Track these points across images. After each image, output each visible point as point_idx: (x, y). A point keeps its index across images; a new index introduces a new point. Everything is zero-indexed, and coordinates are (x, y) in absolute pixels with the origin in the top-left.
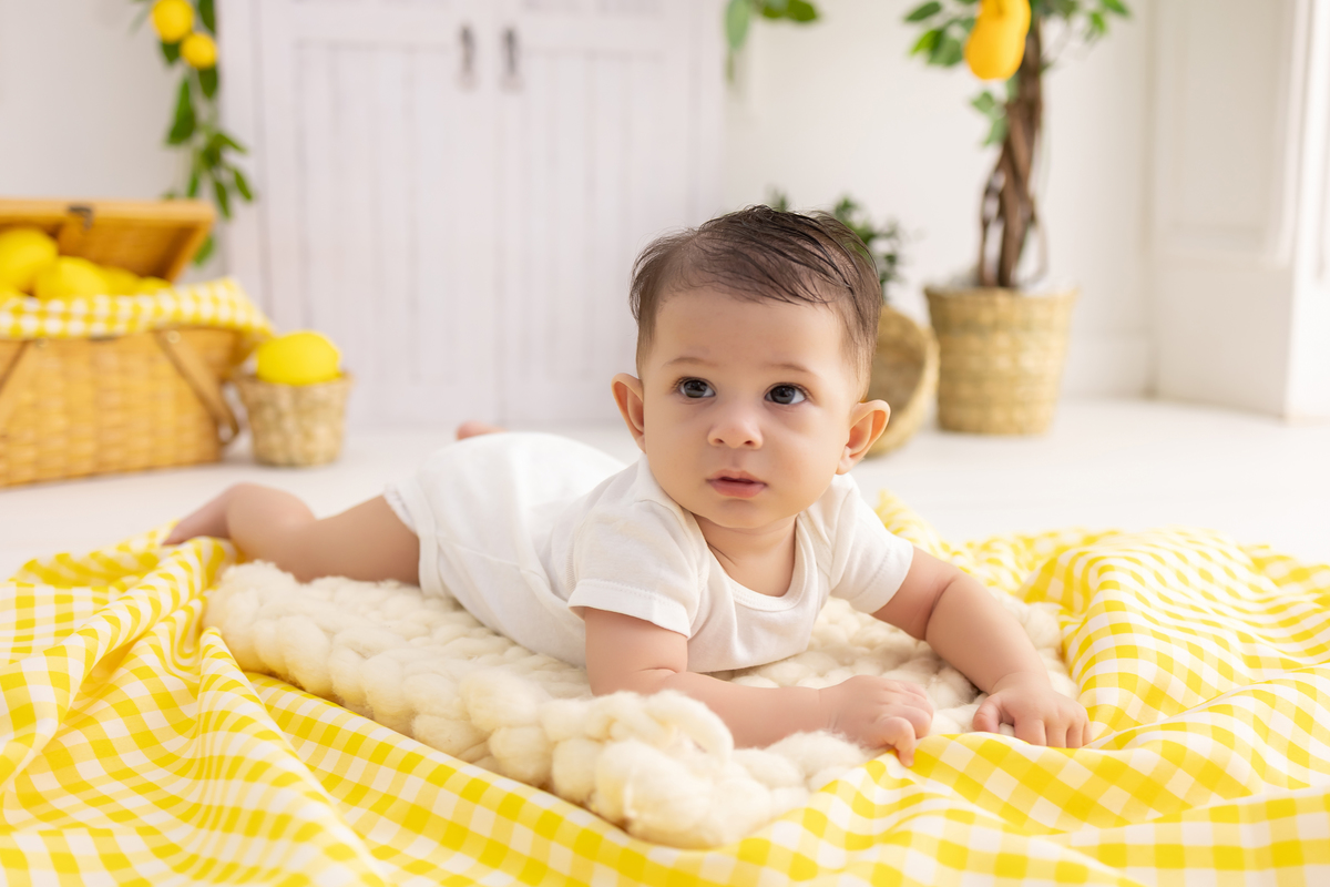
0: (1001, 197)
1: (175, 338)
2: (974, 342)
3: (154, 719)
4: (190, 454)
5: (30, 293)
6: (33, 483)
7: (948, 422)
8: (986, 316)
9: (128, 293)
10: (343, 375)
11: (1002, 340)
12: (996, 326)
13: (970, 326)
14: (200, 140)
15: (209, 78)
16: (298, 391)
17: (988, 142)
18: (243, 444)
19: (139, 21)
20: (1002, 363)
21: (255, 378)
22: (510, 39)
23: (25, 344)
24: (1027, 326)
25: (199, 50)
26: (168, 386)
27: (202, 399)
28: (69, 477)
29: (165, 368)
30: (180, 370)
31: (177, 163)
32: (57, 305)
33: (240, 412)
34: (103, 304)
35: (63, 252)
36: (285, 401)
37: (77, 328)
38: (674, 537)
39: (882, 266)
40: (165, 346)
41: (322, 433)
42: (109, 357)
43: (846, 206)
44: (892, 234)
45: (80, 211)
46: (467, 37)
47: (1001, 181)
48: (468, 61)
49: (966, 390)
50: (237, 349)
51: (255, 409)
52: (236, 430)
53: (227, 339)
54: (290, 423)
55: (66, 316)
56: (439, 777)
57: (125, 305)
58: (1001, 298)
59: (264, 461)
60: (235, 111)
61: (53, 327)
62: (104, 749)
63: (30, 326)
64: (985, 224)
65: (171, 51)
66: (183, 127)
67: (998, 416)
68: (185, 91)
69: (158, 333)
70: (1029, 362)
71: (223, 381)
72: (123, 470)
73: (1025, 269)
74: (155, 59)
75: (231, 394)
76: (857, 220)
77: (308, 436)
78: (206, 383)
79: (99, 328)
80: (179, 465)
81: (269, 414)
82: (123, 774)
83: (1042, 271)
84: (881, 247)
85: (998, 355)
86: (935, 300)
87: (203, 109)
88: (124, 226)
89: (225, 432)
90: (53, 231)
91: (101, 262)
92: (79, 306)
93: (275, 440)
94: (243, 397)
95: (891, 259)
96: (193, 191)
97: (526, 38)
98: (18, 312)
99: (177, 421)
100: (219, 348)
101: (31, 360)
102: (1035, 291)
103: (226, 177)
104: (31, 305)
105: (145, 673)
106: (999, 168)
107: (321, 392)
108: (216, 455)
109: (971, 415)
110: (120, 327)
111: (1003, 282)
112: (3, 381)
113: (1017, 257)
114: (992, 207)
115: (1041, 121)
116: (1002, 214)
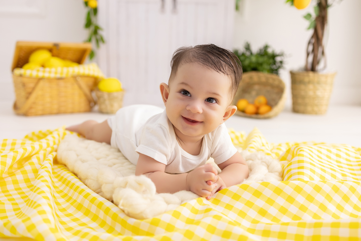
0: (314, 45)
1: (79, 79)
2: (302, 87)
3: (31, 175)
4: (82, 109)
5: (43, 66)
6: (43, 115)
7: (295, 109)
8: (306, 79)
9: (67, 66)
10: (123, 90)
11: (311, 86)
12: (309, 82)
13: (302, 82)
14: (92, 27)
15: (95, 11)
16: (110, 94)
17: (309, 28)
18: (96, 108)
20: (311, 93)
21: (99, 90)
23: (40, 79)
24: (319, 83)
25: (92, 4)
26: (77, 91)
27: (86, 95)
28: (51, 114)
29: (76, 87)
30: (80, 87)
31: (86, 33)
32: (47, 69)
33: (95, 98)
34: (59, 69)
35: (53, 55)
36: (106, 96)
37: (53, 75)
38: (165, 136)
39: (278, 64)
40: (76, 81)
41: (116, 105)
42: (62, 83)
43: (266, 47)
44: (281, 55)
45: (56, 45)
47: (313, 41)
48: (163, 6)
49: (300, 101)
50: (95, 83)
51: (99, 98)
52: (95, 103)
53: (93, 80)
54: (107, 102)
55: (50, 72)
56: (86, 196)
57: (65, 70)
58: (311, 74)
59: (101, 112)
60: (101, 20)
61: (47, 75)
62: (15, 182)
63: (41, 74)
64: (308, 54)
65: (86, 4)
66: (89, 24)
67: (309, 109)
68: (89, 15)
69: (75, 78)
70: (319, 93)
71: (92, 90)
72: (65, 113)
73: (320, 67)
74: (82, 6)
75: (94, 94)
76: (270, 51)
77: (112, 106)
78: (87, 91)
79: (58, 75)
80: (80, 112)
81: (102, 100)
82: (18, 189)
83: (325, 67)
84: (278, 59)
85: (310, 91)
86: (293, 74)
87: (93, 19)
88: (69, 50)
89: (92, 104)
90: (50, 50)
91: (64, 58)
92: (53, 70)
93: (103, 107)
94: (96, 95)
95: (281, 62)
96: (90, 40)
98: (38, 71)
99: (79, 100)
100: (91, 82)
101: (41, 84)
102: (321, 73)
103: (98, 37)
104: (41, 69)
105: (32, 164)
106: (312, 37)
107: (115, 94)
108: (90, 110)
109: (301, 108)
110: (64, 75)
111: (313, 69)
112: (34, 89)
113: (318, 63)
114: (311, 48)
115: (327, 23)
116: (313, 51)
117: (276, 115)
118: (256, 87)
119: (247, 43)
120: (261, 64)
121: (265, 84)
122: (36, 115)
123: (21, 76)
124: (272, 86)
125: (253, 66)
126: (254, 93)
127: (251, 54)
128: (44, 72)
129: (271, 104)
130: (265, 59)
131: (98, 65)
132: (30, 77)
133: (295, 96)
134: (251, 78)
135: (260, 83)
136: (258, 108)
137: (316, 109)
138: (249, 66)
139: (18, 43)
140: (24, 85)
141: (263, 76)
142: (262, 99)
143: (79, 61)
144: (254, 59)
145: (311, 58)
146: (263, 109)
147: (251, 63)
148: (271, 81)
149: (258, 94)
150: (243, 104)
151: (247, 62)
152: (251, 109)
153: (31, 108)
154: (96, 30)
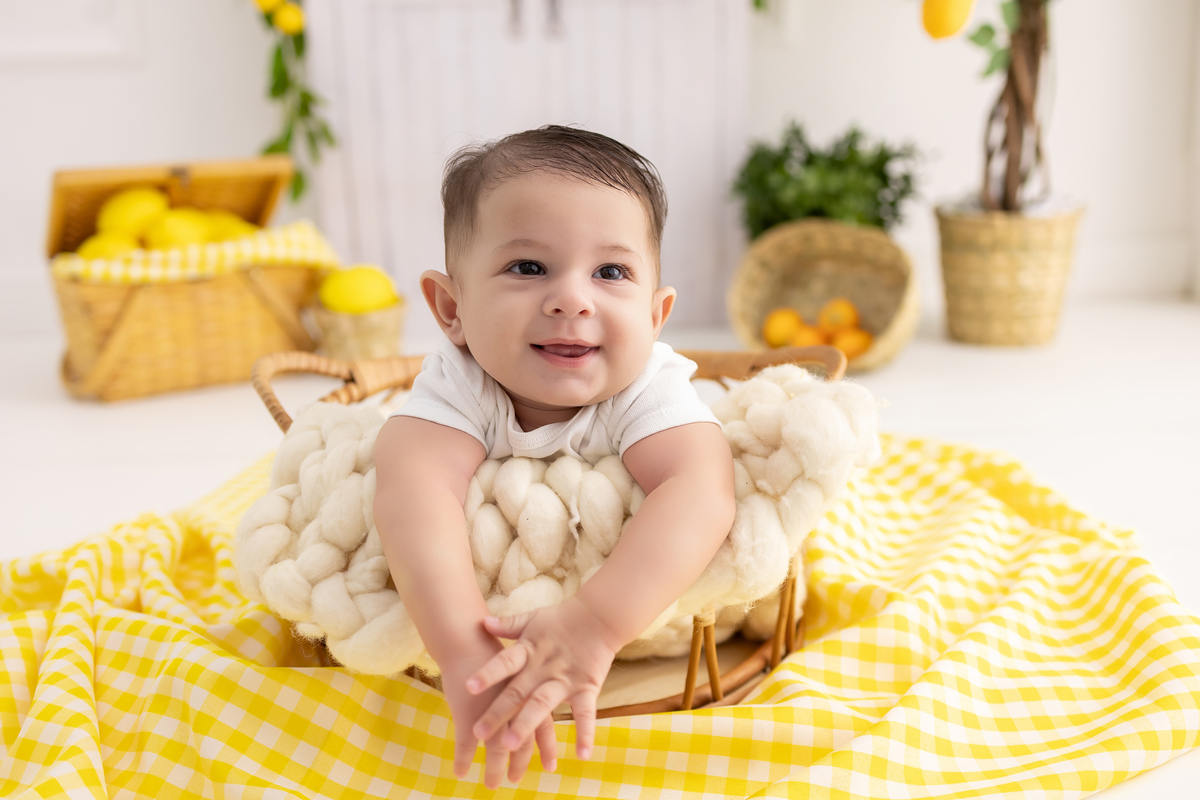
0: (1007, 121)
1: (261, 278)
2: (973, 261)
5: (143, 243)
7: (956, 332)
8: (985, 238)
9: (216, 238)
11: (1000, 260)
12: (995, 246)
13: (971, 246)
14: (293, 96)
15: (299, 42)
16: (357, 318)
17: (989, 72)
20: (1001, 281)
21: (321, 306)
23: (133, 289)
24: (1025, 247)
25: (289, 19)
26: (254, 314)
27: (283, 324)
28: (178, 388)
29: (250, 299)
30: (264, 301)
31: (271, 118)
32: (156, 255)
34: (194, 252)
36: (346, 326)
37: (174, 273)
39: (898, 185)
40: (252, 284)
42: (205, 293)
43: (853, 138)
44: (907, 152)
45: (179, 173)
47: (1006, 110)
48: (516, 14)
49: (968, 305)
50: (311, 284)
51: (326, 330)
53: (302, 274)
54: (352, 344)
55: (165, 263)
57: (213, 252)
58: (1000, 221)
60: (319, 71)
61: (155, 273)
63: (137, 273)
64: (989, 155)
65: (269, 18)
66: (281, 84)
67: (998, 329)
68: (279, 53)
69: (247, 273)
70: (1027, 280)
71: (301, 308)
72: (222, 382)
73: (1030, 191)
74: (256, 27)
75: (309, 318)
76: (867, 148)
77: (367, 354)
78: (285, 308)
79: (193, 271)
81: (335, 337)
83: (1046, 191)
84: (896, 168)
85: (996, 273)
86: (945, 222)
87: (295, 69)
88: (218, 184)
90: (162, 188)
91: (206, 208)
92: (175, 255)
95: (907, 179)
96: (288, 139)
98: (128, 262)
100: (296, 282)
101: (141, 301)
102: (1033, 214)
103: (314, 126)
104: (137, 254)
106: (1002, 99)
107: (376, 318)
109: (973, 327)
110: (210, 269)
111: (1007, 204)
112: (118, 318)
113: (1023, 179)
114: (998, 133)
115: (1046, 48)
116: (1006, 143)
117: (887, 361)
118: (826, 268)
119: (793, 123)
120: (837, 197)
121: (854, 258)
122: (133, 395)
123: (75, 280)
124: (876, 266)
125: (810, 202)
126: (818, 287)
127: (811, 159)
128: (146, 263)
129: (871, 326)
130: (851, 176)
131: (320, 225)
132: (105, 284)
133: (953, 289)
134: (807, 239)
135: (835, 256)
136: (830, 340)
137: (1018, 329)
138: (798, 204)
139: (58, 176)
140: (87, 308)
141: (844, 233)
142: (840, 311)
143: (256, 215)
144: (811, 180)
145: (999, 165)
146: (846, 343)
147: (802, 195)
148: (869, 250)
149: (832, 292)
150: (782, 325)
151: (789, 195)
152: (805, 340)
153: (114, 377)
154: (306, 105)
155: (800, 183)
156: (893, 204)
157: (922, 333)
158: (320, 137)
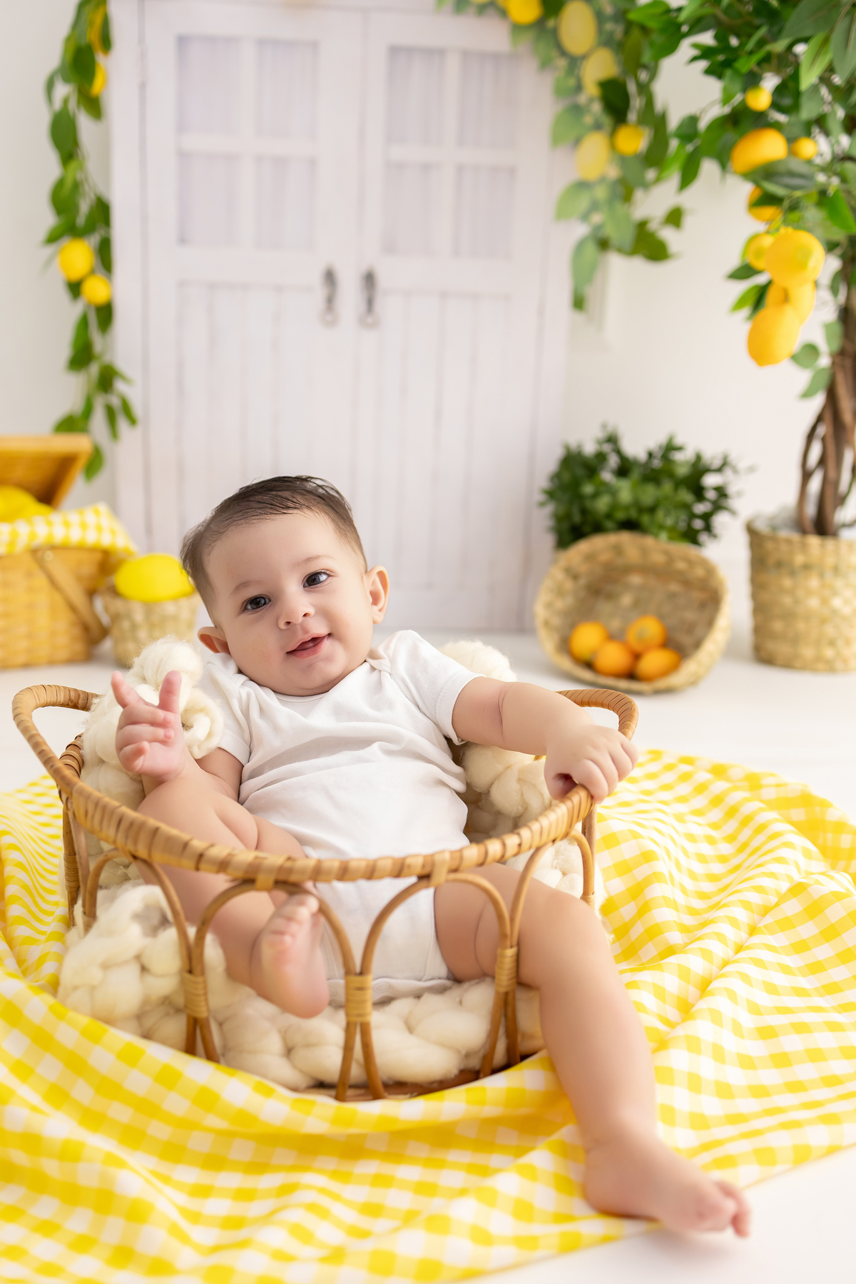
0: (824, 440)
1: (49, 556)
2: (787, 582)
4: (63, 654)
7: (763, 653)
8: (799, 559)
11: (814, 582)
12: (807, 567)
13: (785, 567)
14: (94, 369)
15: (105, 314)
16: (149, 607)
17: (807, 394)
18: (107, 645)
19: (49, 262)
20: (812, 603)
21: (114, 592)
22: (369, 280)
24: (838, 571)
25: (96, 290)
26: (44, 597)
27: (73, 608)
29: (41, 581)
30: (54, 584)
33: (105, 619)
36: (139, 616)
40: (41, 564)
43: (670, 448)
44: (722, 467)
46: (330, 278)
47: (824, 429)
48: (330, 301)
49: (778, 626)
50: (104, 569)
51: (116, 618)
52: (104, 632)
53: (98, 556)
54: (142, 632)
58: (814, 541)
60: (125, 346)
64: (806, 475)
65: (75, 288)
66: (82, 356)
67: (808, 652)
68: (83, 323)
69: (35, 553)
70: (837, 603)
71: (91, 593)
73: (845, 513)
74: (63, 295)
75: (99, 604)
78: (78, 597)
80: (52, 663)
81: (126, 625)
84: (710, 480)
85: (808, 595)
86: (756, 536)
87: (98, 341)
88: (14, 459)
93: (131, 646)
94: (106, 609)
95: (721, 492)
96: (85, 416)
97: (383, 281)
99: (51, 626)
100: (89, 568)
102: (846, 534)
103: (115, 401)
106: (820, 419)
107: (170, 609)
108: (88, 654)
109: (782, 649)
111: (822, 526)
113: (841, 500)
114: (816, 452)
116: (822, 462)
117: (694, 682)
118: (636, 580)
119: (609, 429)
120: (652, 510)
121: (664, 573)
124: (687, 583)
125: (621, 515)
126: (626, 600)
127: (624, 469)
129: (681, 646)
130: (666, 489)
131: (115, 509)
133: (761, 609)
134: (618, 550)
135: (645, 569)
136: (637, 656)
137: (829, 653)
138: (609, 516)
141: (656, 546)
142: (650, 628)
143: (48, 494)
144: (625, 491)
145: (815, 484)
146: (654, 661)
147: (615, 506)
148: (681, 565)
149: (640, 607)
150: (588, 638)
151: (602, 504)
152: (613, 657)
154: (107, 380)
155: (613, 492)
156: (707, 517)
157: (730, 653)
158: (120, 414)
